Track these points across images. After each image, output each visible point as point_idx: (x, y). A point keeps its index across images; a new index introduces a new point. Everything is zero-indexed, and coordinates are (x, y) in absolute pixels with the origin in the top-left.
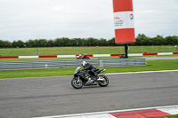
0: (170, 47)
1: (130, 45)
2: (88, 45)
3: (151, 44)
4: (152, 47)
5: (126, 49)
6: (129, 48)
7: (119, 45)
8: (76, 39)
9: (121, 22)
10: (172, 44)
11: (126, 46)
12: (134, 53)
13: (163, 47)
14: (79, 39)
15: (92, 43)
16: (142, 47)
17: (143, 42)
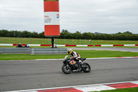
0: (85, 40)
1: (56, 38)
2: (23, 37)
3: (71, 38)
4: (73, 40)
5: (53, 40)
6: (55, 40)
7: (47, 38)
8: (13, 32)
9: (50, 20)
10: (87, 39)
11: (53, 39)
12: (58, 44)
13: (80, 40)
14: (16, 32)
15: (26, 35)
16: (65, 40)
17: (66, 36)
